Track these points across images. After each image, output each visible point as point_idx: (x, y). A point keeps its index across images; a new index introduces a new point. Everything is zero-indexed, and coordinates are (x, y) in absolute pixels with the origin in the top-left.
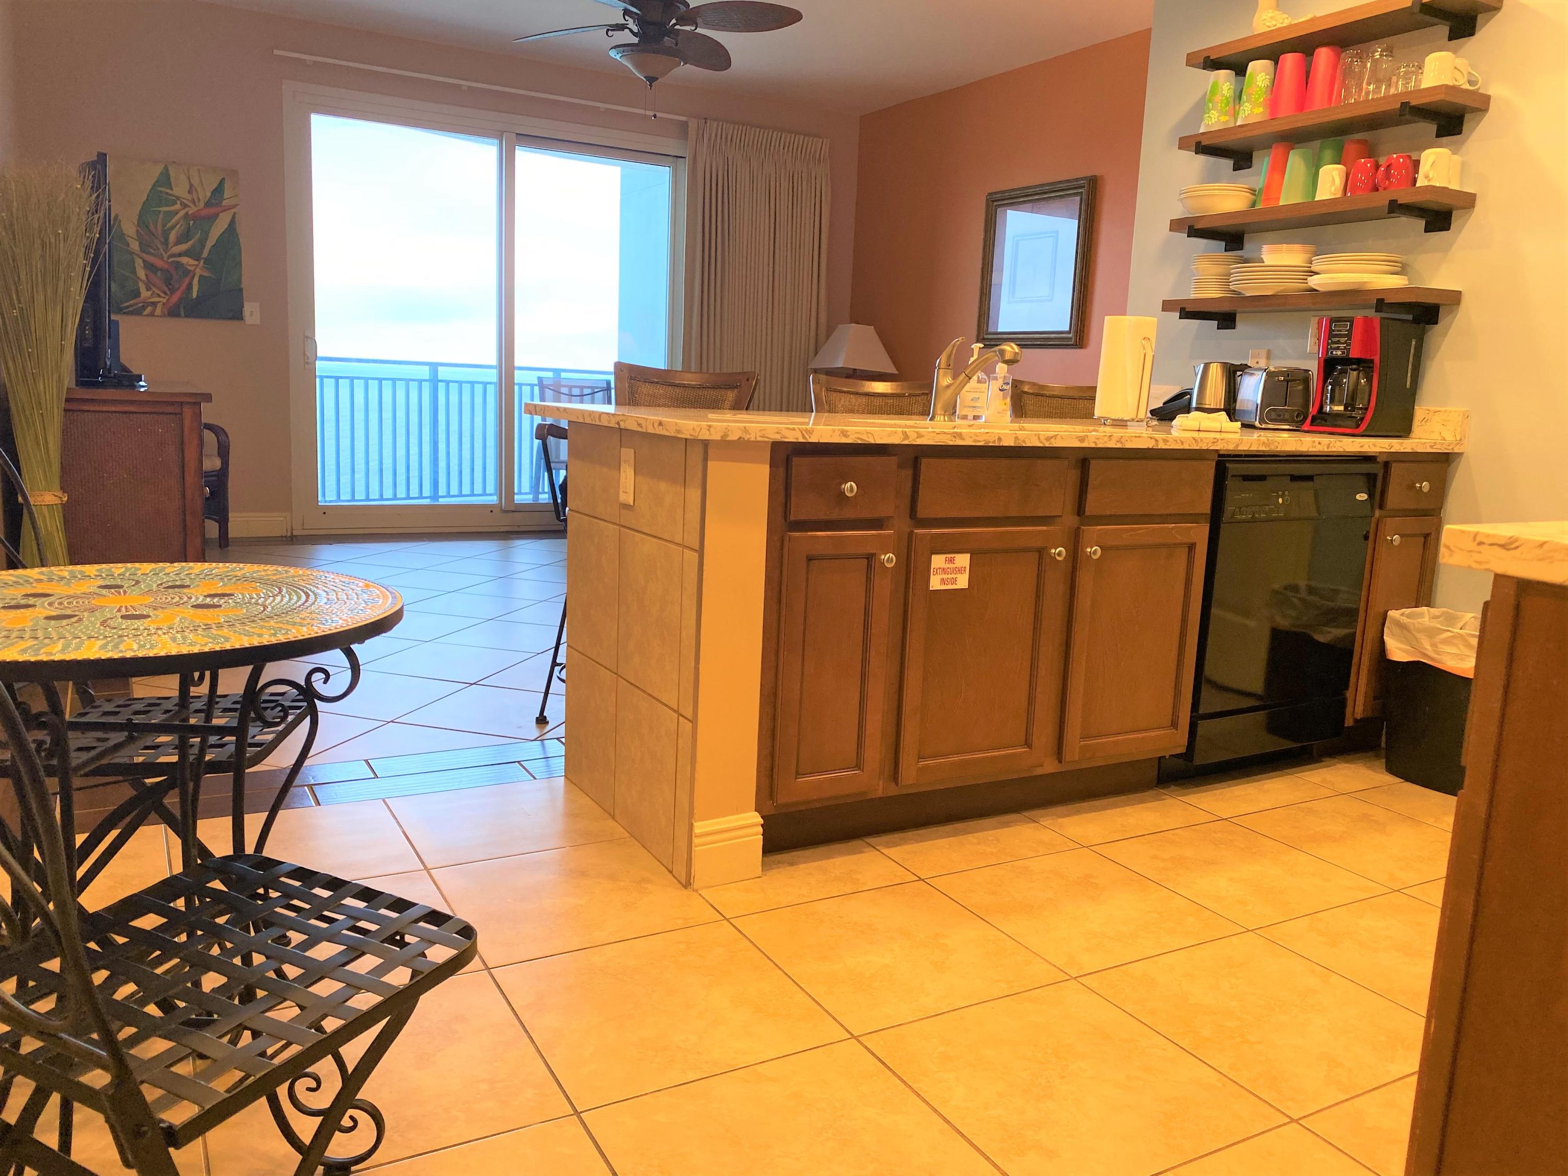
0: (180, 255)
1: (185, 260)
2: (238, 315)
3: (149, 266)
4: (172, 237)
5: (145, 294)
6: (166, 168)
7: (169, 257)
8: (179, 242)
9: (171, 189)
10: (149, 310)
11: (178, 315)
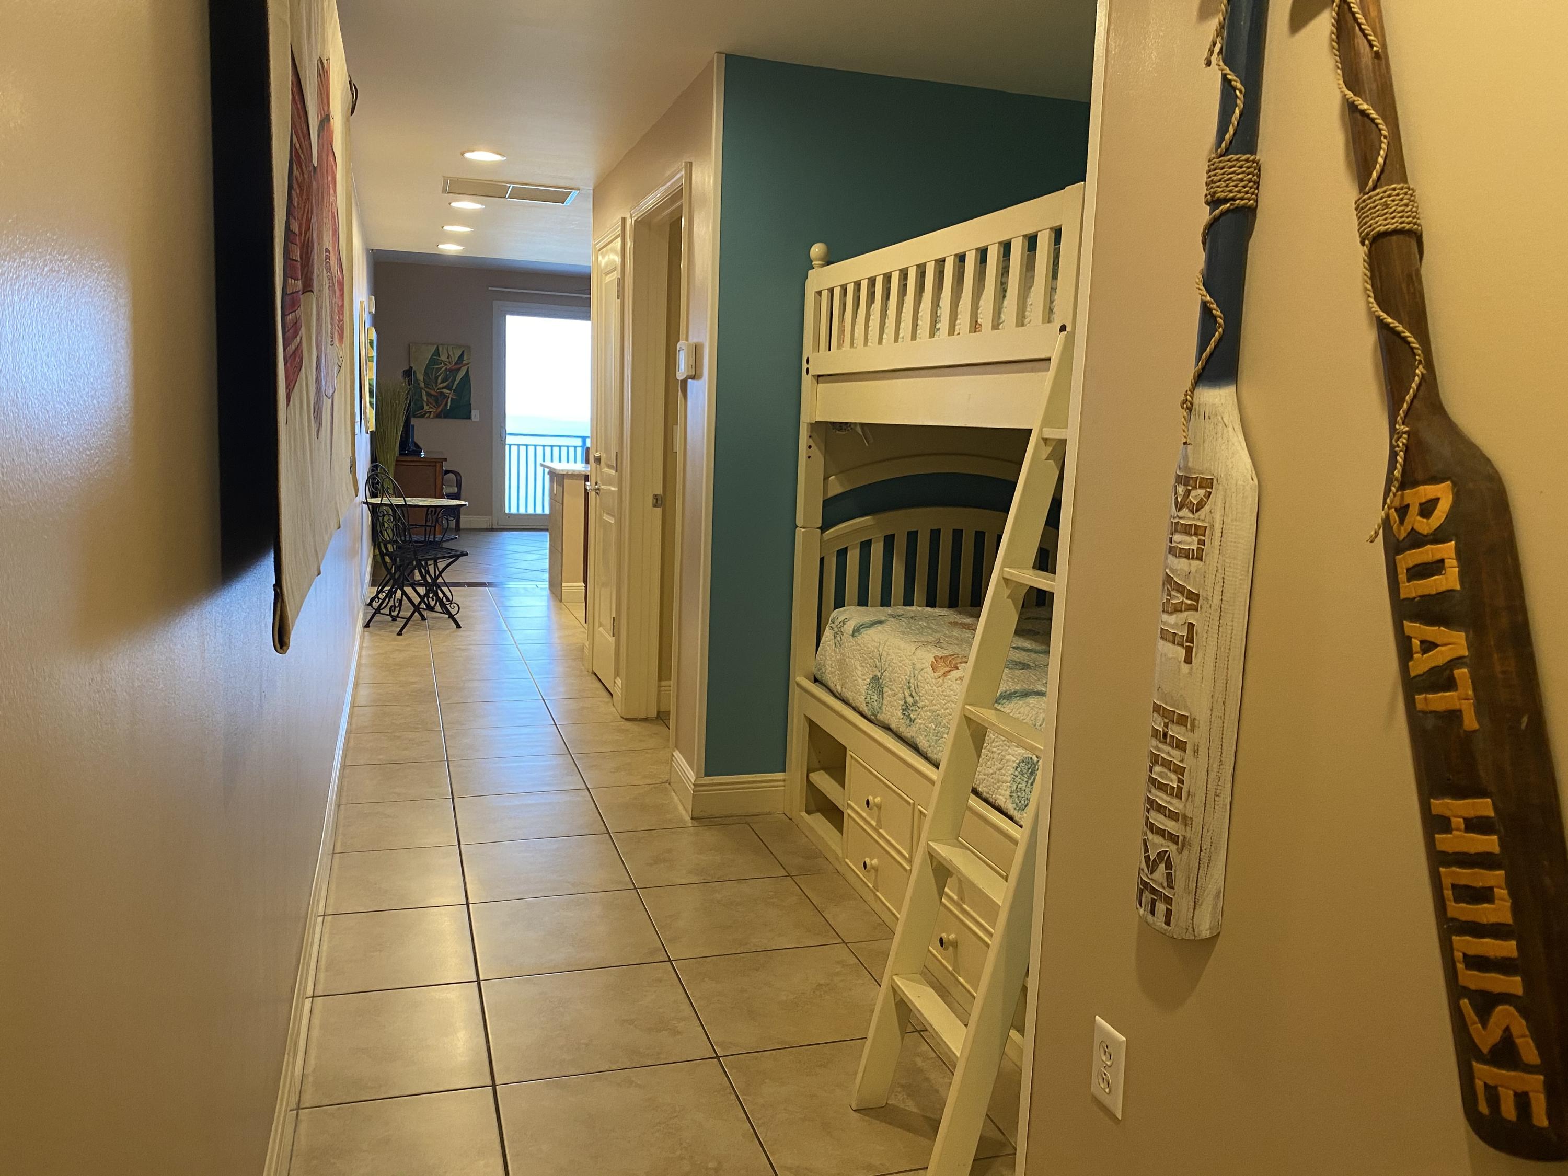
0: (443, 388)
1: (445, 391)
2: (469, 418)
3: (428, 394)
4: (439, 381)
5: (426, 407)
6: (438, 347)
7: (438, 389)
8: (442, 382)
9: (439, 357)
10: (428, 415)
11: (440, 417)
